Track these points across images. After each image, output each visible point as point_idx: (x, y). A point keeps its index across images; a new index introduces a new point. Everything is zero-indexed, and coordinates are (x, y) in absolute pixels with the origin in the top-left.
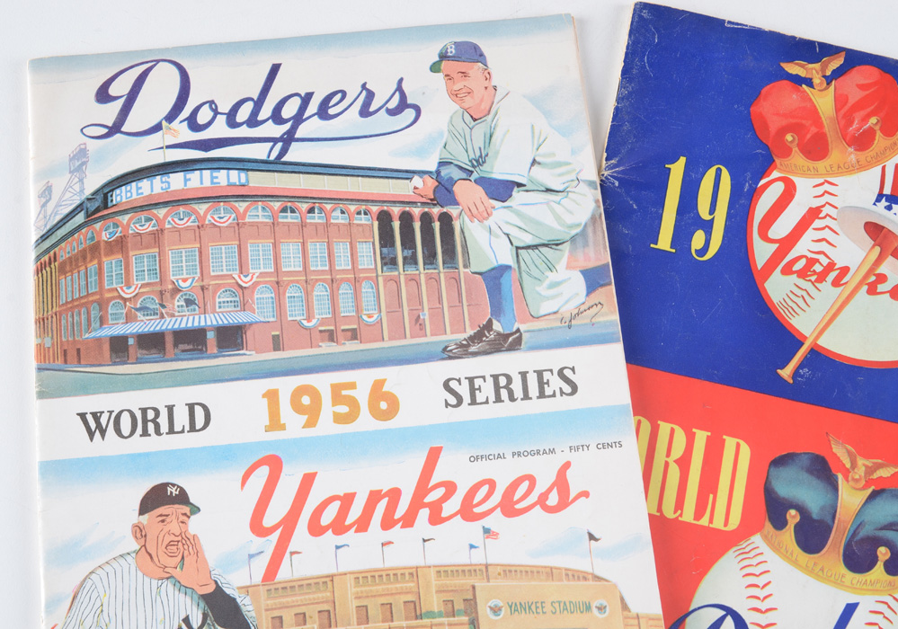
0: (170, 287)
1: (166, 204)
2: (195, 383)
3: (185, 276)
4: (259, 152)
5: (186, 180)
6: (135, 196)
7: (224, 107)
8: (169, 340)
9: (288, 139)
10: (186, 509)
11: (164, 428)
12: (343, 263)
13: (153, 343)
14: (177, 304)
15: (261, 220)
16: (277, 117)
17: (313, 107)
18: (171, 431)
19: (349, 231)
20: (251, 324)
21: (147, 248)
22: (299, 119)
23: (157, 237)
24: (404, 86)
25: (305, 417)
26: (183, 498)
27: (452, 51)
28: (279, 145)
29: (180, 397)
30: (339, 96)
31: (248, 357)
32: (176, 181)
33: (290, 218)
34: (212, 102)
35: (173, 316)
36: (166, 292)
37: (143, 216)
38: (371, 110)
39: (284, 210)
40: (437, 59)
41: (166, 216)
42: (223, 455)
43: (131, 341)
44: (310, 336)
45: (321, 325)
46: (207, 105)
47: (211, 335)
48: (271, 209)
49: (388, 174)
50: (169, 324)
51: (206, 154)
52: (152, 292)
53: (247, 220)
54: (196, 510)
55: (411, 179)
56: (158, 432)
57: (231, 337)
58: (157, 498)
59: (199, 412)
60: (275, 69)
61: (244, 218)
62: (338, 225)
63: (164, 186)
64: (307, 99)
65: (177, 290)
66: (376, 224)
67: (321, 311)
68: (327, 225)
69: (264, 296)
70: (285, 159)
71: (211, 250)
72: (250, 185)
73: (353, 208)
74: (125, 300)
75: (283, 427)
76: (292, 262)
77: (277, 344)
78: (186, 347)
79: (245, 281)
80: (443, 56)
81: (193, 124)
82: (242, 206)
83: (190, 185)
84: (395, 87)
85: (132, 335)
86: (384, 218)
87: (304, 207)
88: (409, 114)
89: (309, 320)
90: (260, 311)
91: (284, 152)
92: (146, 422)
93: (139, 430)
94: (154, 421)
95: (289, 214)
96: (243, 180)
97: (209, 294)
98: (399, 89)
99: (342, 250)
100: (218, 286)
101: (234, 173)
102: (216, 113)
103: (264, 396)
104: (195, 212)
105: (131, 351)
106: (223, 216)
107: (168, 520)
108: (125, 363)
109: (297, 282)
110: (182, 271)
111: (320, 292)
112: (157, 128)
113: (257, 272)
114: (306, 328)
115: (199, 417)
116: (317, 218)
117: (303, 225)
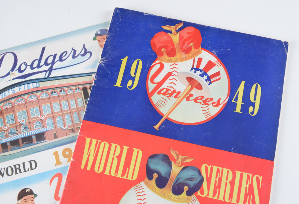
0: (19, 124)
1: (14, 97)
2: (30, 154)
3: (23, 120)
4: (42, 75)
5: (20, 89)
6: (4, 97)
7: (29, 63)
8: (20, 141)
9: (51, 70)
10: (33, 196)
11: (22, 170)
12: (73, 106)
13: (15, 143)
14: (21, 129)
15: (45, 97)
16: (46, 64)
17: (57, 58)
18: (25, 171)
19: (74, 96)
20: (46, 131)
21: (10, 113)
22: (53, 63)
23: (12, 109)
24: (85, 46)
25: (68, 159)
26: (31, 192)
27: (99, 33)
28: (48, 72)
29: (26, 159)
30: (65, 53)
31: (47, 142)
32: (17, 90)
33: (54, 95)
34: (25, 63)
35: (21, 133)
36: (17, 126)
37: (7, 103)
38: (76, 56)
39: (52, 93)
40: (95, 36)
41: (14, 102)
42: (42, 176)
43: (8, 144)
44: (66, 132)
45: (69, 128)
46: (24, 64)
47: (34, 137)
48: (48, 93)
49: (84, 75)
50: (20, 136)
51: (25, 79)
52: (13, 127)
53: (41, 98)
54: (36, 196)
55: (91, 75)
56: (20, 172)
57: (40, 137)
58: (23, 194)
59: (33, 163)
60: (44, 49)
61: (40, 97)
62: (70, 94)
63: (13, 92)
64: (55, 56)
65: (21, 125)
66: (82, 92)
67: (68, 123)
68: (67, 95)
69: (49, 121)
70: (51, 76)
71: (30, 110)
72: (40, 87)
73: (74, 88)
74: (5, 131)
75: (61, 163)
76: (57, 108)
77: (55, 136)
78: (26, 142)
79: (43, 118)
80: (97, 35)
81: (20, 71)
82: (38, 94)
83: (21, 90)
84: (82, 47)
85: (8, 142)
86: (85, 90)
87: (58, 90)
88: (88, 55)
89: (65, 127)
90: (49, 127)
91: (50, 74)
92: (16, 169)
93: (14, 172)
94: (19, 169)
95: (54, 94)
96: (38, 86)
97: (31, 124)
98: (84, 47)
99: (72, 102)
100: (34, 121)
101: (35, 84)
102: (27, 66)
103: (53, 154)
104: (24, 98)
105: (9, 147)
106: (33, 98)
107: (27, 200)
108: (7, 151)
109: (59, 115)
110: (22, 118)
111: (67, 117)
112: (9, 74)
113: (46, 114)
114: (64, 130)
115: (33, 165)
116: (63, 93)
117: (59, 96)
